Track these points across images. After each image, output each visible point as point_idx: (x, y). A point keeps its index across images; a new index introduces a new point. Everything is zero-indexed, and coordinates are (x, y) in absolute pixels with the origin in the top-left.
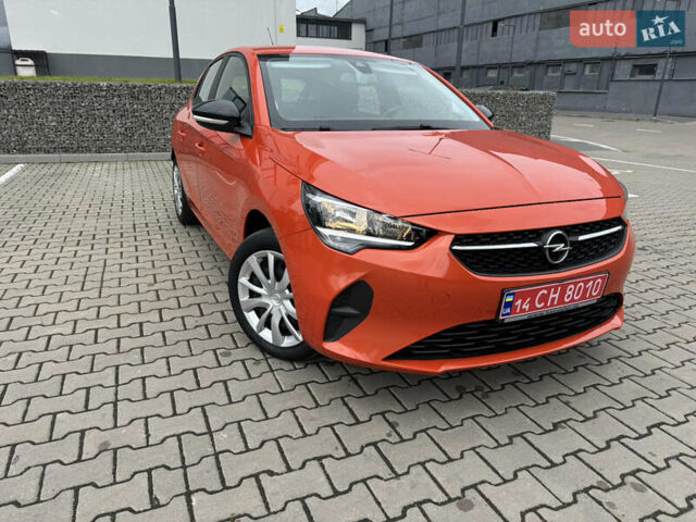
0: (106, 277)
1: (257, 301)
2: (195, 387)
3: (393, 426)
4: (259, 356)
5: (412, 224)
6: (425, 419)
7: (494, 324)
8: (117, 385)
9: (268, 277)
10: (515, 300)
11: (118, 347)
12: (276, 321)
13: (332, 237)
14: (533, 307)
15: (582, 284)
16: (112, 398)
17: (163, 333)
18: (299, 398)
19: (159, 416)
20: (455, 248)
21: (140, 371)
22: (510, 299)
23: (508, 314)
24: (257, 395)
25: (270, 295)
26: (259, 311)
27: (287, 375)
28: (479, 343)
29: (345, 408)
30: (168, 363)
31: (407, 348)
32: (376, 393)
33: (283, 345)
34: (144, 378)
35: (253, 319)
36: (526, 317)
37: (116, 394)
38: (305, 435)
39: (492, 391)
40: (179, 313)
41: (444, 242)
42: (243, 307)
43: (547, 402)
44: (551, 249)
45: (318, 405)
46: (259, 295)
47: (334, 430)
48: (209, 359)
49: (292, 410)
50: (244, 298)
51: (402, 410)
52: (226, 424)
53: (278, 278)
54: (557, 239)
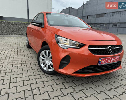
0: (11, 57)
1: (43, 61)
2: (29, 80)
3: (74, 89)
4: (43, 74)
5: (79, 43)
6: (81, 88)
7: (97, 66)
8: (11, 79)
9: (46, 56)
10: (101, 61)
11: (12, 71)
12: (47, 66)
13: (62, 46)
14: (105, 62)
15: (115, 58)
16: (9, 82)
17: (22, 68)
18: (52, 83)
19: (20, 86)
20: (89, 48)
21: (16, 76)
22: (100, 60)
24: (43, 82)
25: (46, 60)
26: (44, 63)
27: (50, 78)
28: (94, 70)
29: (63, 85)
30: (23, 75)
31: (77, 71)
32: (70, 82)
33: (49, 71)
34: (17, 78)
35: (42, 65)
37: (10, 81)
38: (54, 91)
39: (95, 82)
40: (26, 64)
41: (87, 47)
42: (40, 62)
43: (107, 84)
44: (109, 50)
45: (57, 84)
46: (44, 60)
47: (60, 90)
48: (32, 74)
49: (51, 85)
50: (40, 60)
51: (76, 86)
52: (36, 88)
53: (49, 56)
54: (110, 48)
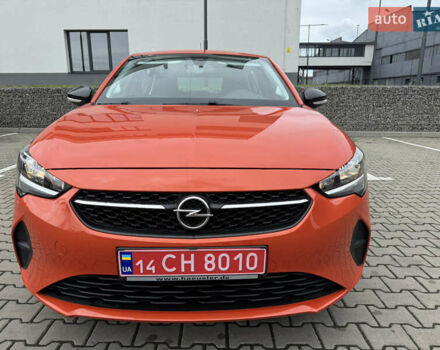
23: (129, 273)
36: (154, 279)
